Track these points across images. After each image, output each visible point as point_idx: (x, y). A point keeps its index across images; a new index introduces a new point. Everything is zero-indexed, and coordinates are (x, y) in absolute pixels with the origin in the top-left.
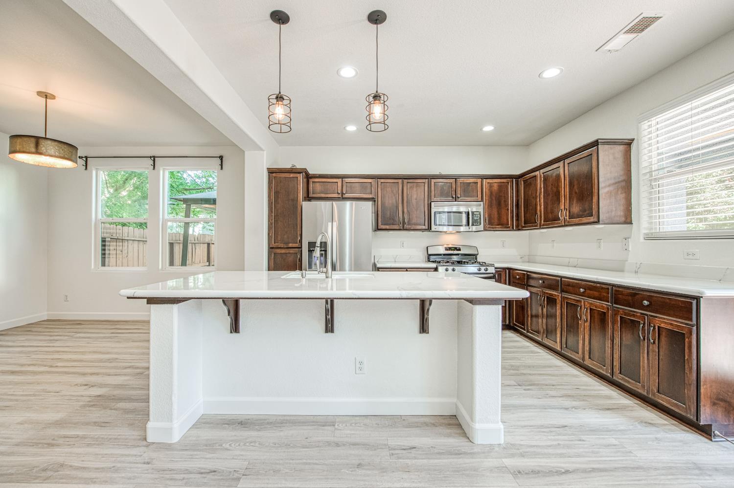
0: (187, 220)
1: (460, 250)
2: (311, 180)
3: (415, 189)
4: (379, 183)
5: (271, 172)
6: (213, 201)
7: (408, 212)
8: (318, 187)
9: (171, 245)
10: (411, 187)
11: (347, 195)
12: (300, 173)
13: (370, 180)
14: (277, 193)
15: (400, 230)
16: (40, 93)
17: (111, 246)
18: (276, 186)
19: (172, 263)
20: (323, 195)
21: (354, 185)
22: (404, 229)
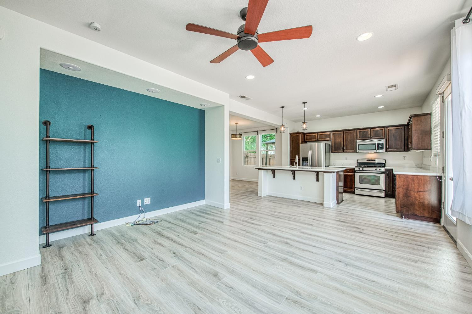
0: (267, 150)
1: (375, 161)
2: (306, 135)
3: (349, 135)
4: (333, 134)
5: (291, 134)
6: (274, 143)
7: (346, 145)
8: (308, 137)
9: (263, 158)
10: (347, 135)
11: (319, 140)
12: (300, 133)
13: (329, 133)
14: (292, 141)
15: (342, 152)
16: (236, 123)
17: (247, 158)
18: (292, 139)
19: (263, 164)
20: (310, 140)
21: (322, 135)
22: (344, 152)
